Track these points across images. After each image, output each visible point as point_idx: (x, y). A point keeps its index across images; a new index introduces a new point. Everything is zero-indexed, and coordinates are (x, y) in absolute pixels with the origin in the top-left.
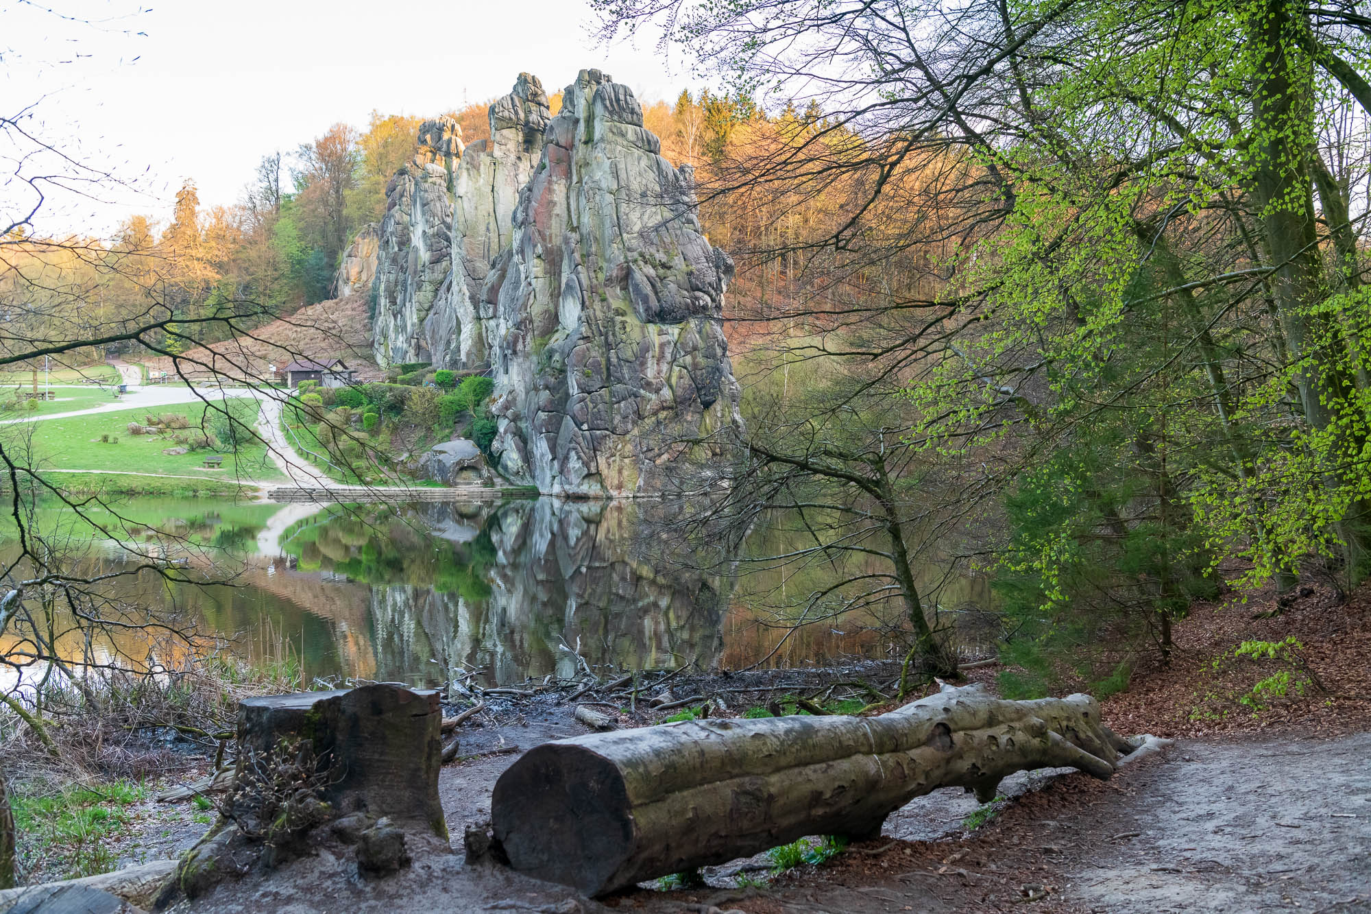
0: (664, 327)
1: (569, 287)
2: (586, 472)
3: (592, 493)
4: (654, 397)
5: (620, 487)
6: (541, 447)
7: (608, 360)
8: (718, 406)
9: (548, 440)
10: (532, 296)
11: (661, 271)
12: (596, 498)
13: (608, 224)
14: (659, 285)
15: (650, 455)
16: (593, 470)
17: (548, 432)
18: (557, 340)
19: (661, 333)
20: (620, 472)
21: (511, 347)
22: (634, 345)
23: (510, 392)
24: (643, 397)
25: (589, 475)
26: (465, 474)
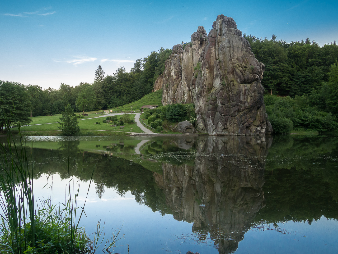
0: (245, 85)
1: (217, 76)
2: (223, 128)
3: (225, 134)
4: (243, 105)
5: (233, 132)
6: (210, 122)
7: (229, 95)
8: (262, 108)
9: (212, 119)
10: (205, 80)
11: (244, 69)
12: (227, 136)
13: (227, 56)
14: (243, 72)
15: (242, 123)
16: (226, 127)
17: (212, 117)
18: (213, 91)
19: (245, 87)
20: (233, 128)
21: (200, 95)
22: (237, 90)
23: (200, 107)
24: (240, 106)
25: (224, 129)
26: (188, 130)
